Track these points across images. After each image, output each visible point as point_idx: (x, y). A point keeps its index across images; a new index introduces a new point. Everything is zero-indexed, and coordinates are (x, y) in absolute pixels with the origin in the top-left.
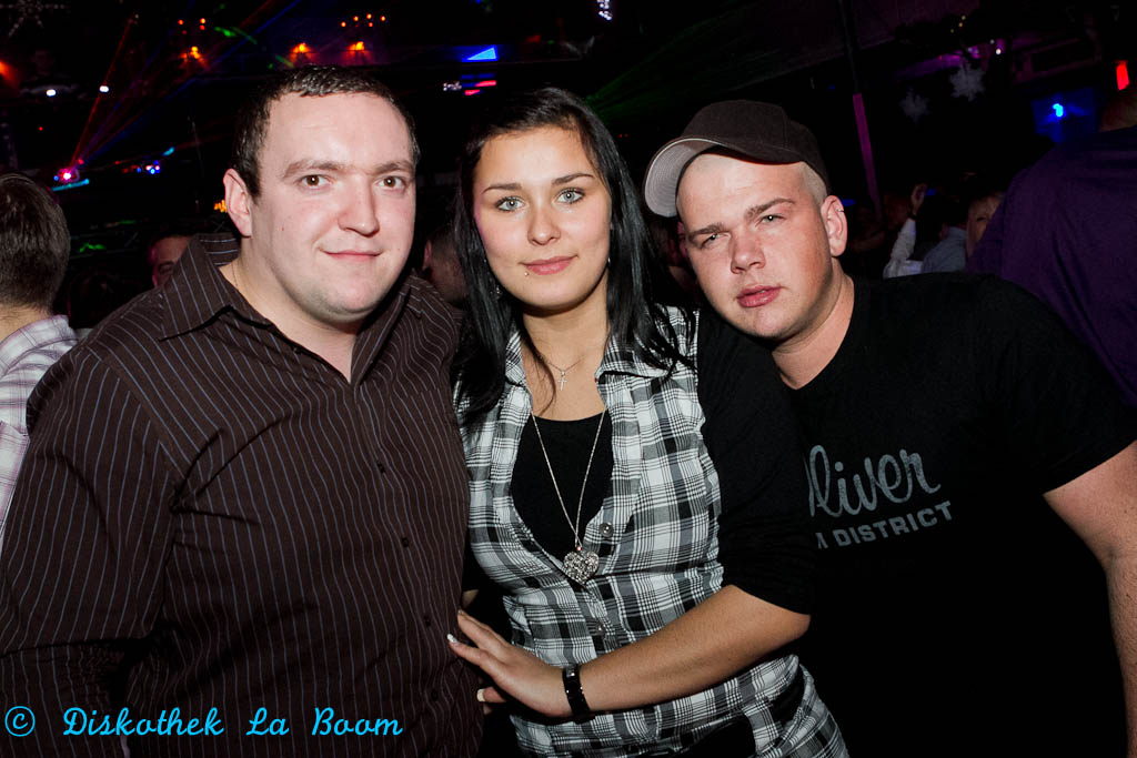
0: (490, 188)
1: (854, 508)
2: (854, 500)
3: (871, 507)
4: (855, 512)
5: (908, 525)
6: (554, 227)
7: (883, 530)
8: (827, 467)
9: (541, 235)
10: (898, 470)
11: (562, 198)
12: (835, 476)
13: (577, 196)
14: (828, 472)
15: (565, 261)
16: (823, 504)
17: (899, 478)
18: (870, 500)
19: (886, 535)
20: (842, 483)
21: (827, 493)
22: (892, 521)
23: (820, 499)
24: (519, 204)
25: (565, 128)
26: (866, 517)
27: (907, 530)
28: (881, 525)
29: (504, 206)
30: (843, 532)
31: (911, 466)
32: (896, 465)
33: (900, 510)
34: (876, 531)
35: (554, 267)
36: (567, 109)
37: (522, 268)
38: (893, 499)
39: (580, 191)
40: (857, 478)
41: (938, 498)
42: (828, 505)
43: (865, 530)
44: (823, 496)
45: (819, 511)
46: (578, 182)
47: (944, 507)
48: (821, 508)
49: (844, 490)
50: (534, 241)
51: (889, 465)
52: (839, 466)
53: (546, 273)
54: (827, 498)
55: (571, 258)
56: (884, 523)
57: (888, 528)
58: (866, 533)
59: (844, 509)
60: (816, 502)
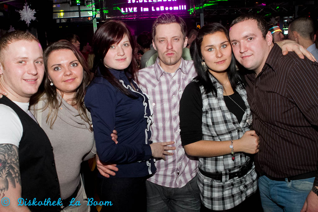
0: (207, 46)
6: (222, 54)
9: (220, 56)
11: (222, 47)
13: (225, 46)
15: (224, 61)
24: (213, 49)
25: (221, 32)
29: (209, 50)
35: (222, 62)
36: (221, 28)
37: (215, 64)
39: (226, 45)
46: (226, 43)
50: (218, 57)
53: (220, 64)
55: (225, 60)
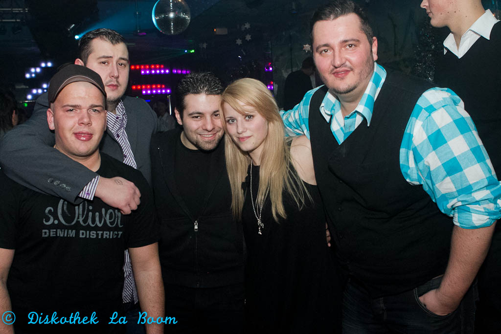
1: (93, 224)
2: (94, 221)
3: (100, 225)
4: (93, 226)
5: (110, 236)
7: (100, 235)
8: (86, 206)
10: (114, 216)
12: (89, 211)
14: (86, 208)
16: (81, 220)
17: (113, 218)
18: (100, 223)
19: (100, 237)
20: (90, 214)
21: (84, 216)
22: (105, 232)
23: (80, 217)
26: (96, 228)
27: (108, 237)
28: (100, 233)
30: (84, 232)
31: (118, 216)
32: (113, 214)
33: (109, 229)
34: (97, 235)
38: (109, 225)
40: (97, 214)
41: (120, 229)
42: (83, 220)
43: (93, 233)
44: (82, 217)
45: (78, 222)
47: (120, 233)
48: (79, 221)
49: (91, 217)
51: (111, 213)
52: (91, 208)
54: (84, 218)
56: (102, 232)
57: (102, 235)
58: (93, 234)
59: (89, 224)
60: (78, 218)
